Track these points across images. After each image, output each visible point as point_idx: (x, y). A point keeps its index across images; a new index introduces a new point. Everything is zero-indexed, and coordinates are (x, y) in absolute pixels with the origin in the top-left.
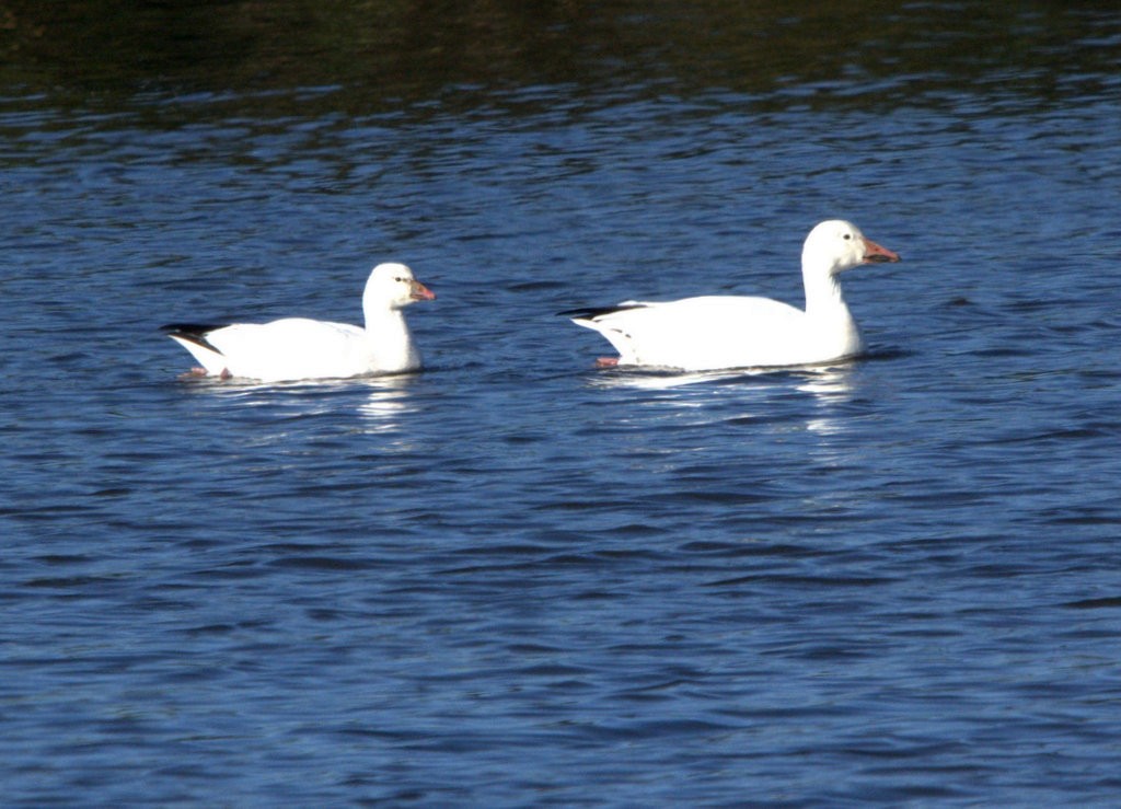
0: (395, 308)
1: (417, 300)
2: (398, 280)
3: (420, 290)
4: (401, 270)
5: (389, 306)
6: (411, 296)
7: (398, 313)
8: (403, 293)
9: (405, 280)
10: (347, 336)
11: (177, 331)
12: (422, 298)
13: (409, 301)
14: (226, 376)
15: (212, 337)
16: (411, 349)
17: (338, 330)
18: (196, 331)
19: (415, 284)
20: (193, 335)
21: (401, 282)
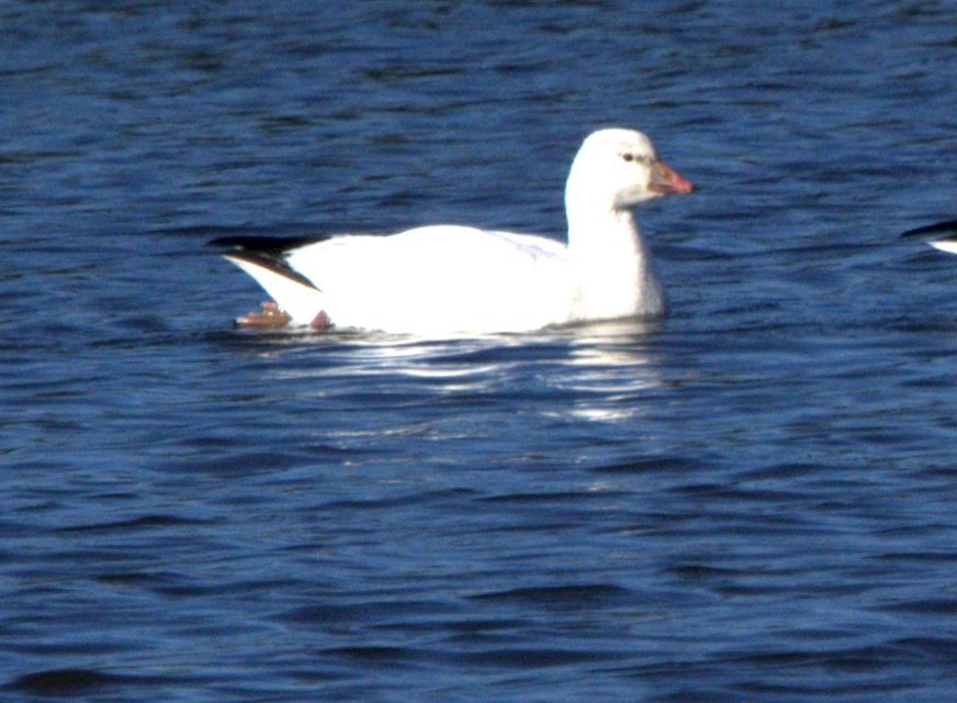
0: (620, 207)
1: (661, 195)
2: (629, 158)
3: (667, 176)
4: (632, 140)
5: (610, 202)
6: (651, 186)
7: (626, 216)
8: (637, 180)
9: (640, 159)
10: (534, 256)
11: (239, 248)
12: (669, 192)
13: (646, 194)
14: (322, 325)
15: (298, 258)
16: (646, 279)
17: (520, 247)
18: (271, 247)
19: (658, 165)
20: (265, 255)
21: (633, 163)
